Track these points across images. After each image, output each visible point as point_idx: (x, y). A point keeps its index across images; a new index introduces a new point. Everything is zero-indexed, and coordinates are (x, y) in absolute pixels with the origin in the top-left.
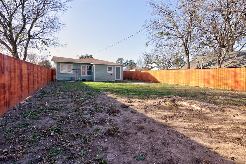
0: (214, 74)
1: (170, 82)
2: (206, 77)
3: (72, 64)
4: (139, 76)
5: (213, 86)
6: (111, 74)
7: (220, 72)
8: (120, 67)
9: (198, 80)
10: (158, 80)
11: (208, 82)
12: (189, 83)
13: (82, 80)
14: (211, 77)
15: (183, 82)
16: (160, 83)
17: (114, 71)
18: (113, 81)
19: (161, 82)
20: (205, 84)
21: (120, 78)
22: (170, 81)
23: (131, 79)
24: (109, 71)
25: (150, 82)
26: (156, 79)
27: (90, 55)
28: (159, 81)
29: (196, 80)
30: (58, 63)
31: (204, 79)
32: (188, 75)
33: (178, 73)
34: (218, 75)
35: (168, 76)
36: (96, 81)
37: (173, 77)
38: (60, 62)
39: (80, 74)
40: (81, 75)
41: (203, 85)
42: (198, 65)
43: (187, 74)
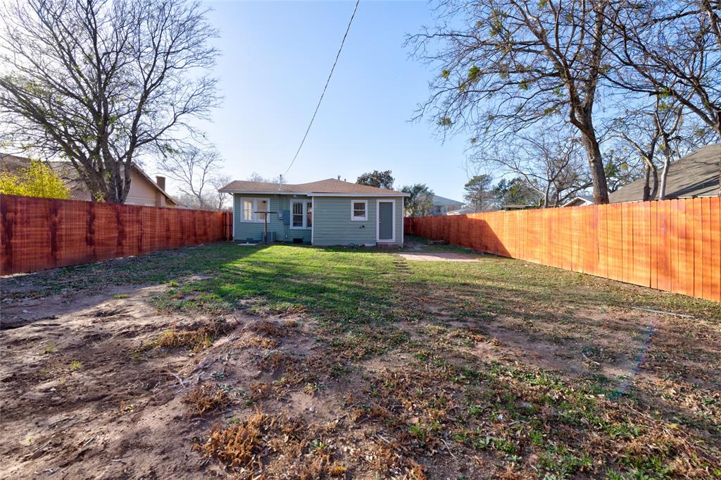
0: (691, 224)
1: (537, 259)
2: (657, 242)
3: (269, 199)
4: (464, 233)
5: (687, 289)
6: (363, 224)
7: (707, 217)
8: (392, 203)
9: (625, 254)
10: (507, 248)
11: (662, 265)
12: (595, 265)
13: (292, 240)
14: (675, 239)
15: (574, 260)
16: (511, 258)
17: (371, 216)
18: (366, 245)
19: (513, 257)
20: (654, 276)
21: (392, 238)
22: (538, 250)
23: (447, 243)
24: (356, 214)
25: (487, 253)
26: (502, 245)
27: (383, 171)
28: (509, 254)
29: (619, 254)
30: (238, 197)
31: (650, 251)
32: (592, 231)
33: (559, 220)
34: (707, 232)
35: (532, 232)
36: (318, 245)
37: (545, 239)
38: (241, 193)
39: (289, 224)
40: (291, 227)
41: (646, 278)
42: (652, 185)
43: (588, 227)
